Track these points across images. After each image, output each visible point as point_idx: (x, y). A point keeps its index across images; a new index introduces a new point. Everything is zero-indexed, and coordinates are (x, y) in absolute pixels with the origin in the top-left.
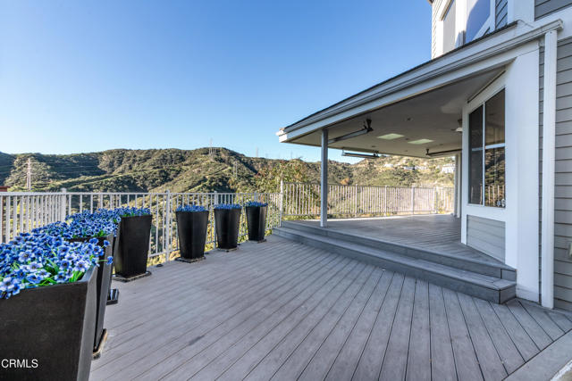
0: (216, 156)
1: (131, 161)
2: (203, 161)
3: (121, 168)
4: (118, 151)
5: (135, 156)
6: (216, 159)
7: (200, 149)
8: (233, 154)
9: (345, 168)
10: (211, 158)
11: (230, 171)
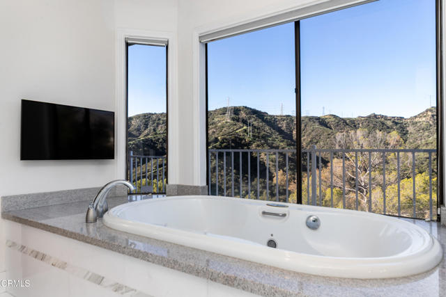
0: (233, 116)
1: (155, 124)
2: (219, 121)
3: (146, 132)
4: (145, 115)
5: (159, 119)
6: (233, 119)
7: (220, 109)
8: (255, 112)
9: (396, 124)
10: (227, 119)
11: (245, 131)
